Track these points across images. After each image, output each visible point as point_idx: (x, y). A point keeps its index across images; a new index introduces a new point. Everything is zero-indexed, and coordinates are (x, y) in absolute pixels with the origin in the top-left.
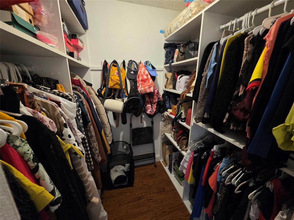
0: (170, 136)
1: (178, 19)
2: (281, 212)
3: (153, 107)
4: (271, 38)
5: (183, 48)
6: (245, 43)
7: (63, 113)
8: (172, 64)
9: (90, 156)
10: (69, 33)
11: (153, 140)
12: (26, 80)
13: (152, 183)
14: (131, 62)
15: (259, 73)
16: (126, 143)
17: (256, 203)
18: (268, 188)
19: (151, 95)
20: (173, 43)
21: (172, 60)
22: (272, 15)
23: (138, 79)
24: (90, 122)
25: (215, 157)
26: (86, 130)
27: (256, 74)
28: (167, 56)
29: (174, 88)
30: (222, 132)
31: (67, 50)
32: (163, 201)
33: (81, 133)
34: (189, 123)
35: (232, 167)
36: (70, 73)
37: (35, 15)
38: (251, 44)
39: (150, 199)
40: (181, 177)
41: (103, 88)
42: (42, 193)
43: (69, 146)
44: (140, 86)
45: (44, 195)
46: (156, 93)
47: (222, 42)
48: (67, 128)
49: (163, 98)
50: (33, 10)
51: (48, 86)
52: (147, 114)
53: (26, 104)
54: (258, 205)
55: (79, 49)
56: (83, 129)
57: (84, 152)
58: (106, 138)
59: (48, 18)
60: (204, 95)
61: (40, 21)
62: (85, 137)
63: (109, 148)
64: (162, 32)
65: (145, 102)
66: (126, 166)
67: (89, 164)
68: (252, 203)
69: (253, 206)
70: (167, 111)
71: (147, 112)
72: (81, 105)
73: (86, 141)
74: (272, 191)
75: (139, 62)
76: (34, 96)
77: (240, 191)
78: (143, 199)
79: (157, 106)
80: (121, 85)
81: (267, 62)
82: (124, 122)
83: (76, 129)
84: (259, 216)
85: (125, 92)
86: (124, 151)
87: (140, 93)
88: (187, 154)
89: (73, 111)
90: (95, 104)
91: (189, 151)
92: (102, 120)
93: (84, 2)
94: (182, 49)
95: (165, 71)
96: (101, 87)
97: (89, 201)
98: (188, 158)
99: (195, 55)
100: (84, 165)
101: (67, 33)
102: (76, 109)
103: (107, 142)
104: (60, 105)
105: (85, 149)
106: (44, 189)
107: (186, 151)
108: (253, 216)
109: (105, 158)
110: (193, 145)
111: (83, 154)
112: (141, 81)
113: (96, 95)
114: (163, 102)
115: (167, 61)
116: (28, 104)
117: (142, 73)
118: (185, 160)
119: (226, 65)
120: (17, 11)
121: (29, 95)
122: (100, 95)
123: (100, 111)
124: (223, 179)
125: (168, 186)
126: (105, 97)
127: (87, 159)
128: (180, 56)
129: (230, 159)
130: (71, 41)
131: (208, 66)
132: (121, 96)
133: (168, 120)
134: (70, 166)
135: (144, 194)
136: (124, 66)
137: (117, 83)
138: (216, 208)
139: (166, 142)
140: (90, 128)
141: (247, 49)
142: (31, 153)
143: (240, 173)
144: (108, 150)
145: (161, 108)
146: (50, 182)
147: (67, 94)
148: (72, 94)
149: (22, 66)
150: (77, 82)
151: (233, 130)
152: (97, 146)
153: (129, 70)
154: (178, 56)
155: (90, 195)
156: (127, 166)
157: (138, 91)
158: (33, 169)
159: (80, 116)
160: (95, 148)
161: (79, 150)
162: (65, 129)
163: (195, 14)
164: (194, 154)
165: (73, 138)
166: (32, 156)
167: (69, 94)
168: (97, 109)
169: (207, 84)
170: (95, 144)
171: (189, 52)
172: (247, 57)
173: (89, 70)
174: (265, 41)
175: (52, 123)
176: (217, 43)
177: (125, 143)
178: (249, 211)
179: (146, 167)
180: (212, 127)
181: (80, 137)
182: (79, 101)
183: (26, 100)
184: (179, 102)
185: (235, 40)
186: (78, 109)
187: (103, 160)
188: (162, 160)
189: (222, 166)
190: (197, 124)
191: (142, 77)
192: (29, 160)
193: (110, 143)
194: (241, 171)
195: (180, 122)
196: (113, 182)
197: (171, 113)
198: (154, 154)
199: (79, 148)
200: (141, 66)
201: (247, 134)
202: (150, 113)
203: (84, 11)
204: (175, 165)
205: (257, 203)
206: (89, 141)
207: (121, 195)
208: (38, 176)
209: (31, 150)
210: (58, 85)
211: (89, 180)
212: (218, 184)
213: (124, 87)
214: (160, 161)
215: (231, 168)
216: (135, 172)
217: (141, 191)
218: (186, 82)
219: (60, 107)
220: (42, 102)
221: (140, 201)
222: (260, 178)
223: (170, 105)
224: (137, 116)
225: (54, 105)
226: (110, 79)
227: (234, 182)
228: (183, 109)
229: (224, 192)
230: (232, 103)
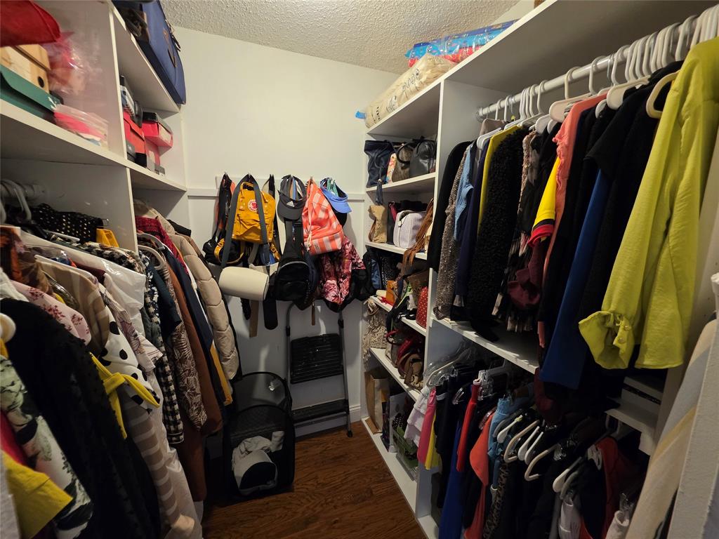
0: (383, 356)
1: (393, 92)
2: (618, 512)
3: (341, 284)
4: (565, 140)
5: (406, 152)
6: (524, 147)
7: (110, 296)
8: (384, 186)
9: (176, 407)
10: (137, 109)
11: (343, 368)
12: (17, 218)
13: (339, 478)
14: (288, 180)
15: (549, 209)
16: (275, 376)
17: (571, 500)
18: (592, 460)
19: (336, 256)
20: (385, 141)
21: (383, 177)
22: (571, 96)
23: (304, 220)
24: (180, 322)
25: (481, 398)
26: (169, 342)
27: (544, 210)
28: (371, 169)
29: (390, 240)
30: (493, 340)
31: (130, 148)
32: (368, 524)
33: (154, 349)
34: (423, 323)
35: (517, 420)
36: (134, 201)
37: (54, 70)
38: (535, 150)
39: (334, 520)
40: (410, 457)
41: (219, 241)
42: (39, 488)
43: (121, 379)
44: (310, 236)
45: (46, 494)
46: (347, 251)
47: (480, 144)
48: (119, 334)
49: (364, 263)
50: (50, 57)
51: (75, 232)
52: (327, 302)
53: (14, 273)
54: (574, 504)
55: (159, 147)
56: (160, 339)
57: (160, 395)
58: (222, 365)
59: (87, 76)
60: (452, 255)
61: (64, 82)
62: (166, 358)
63: (228, 390)
64: (360, 115)
65: (323, 275)
66: (273, 438)
67: (172, 428)
68: (562, 501)
69: (565, 507)
70: (374, 294)
71: (328, 299)
72: (159, 280)
73: (168, 368)
74: (599, 467)
75: (308, 180)
76: (37, 256)
77: (537, 475)
78: (318, 523)
79: (351, 282)
80: (262, 233)
81: (563, 187)
82: (271, 323)
83: (141, 336)
84: (580, 531)
85: (273, 249)
86: (270, 398)
87: (310, 253)
88: (421, 397)
89: (137, 293)
90: (195, 279)
91: (425, 389)
92: (213, 319)
93: (177, 43)
94: (403, 155)
95: (369, 202)
96: (214, 237)
97: (169, 527)
98: (424, 406)
99: (431, 167)
100: (158, 428)
101: (133, 110)
102: (145, 290)
103: (225, 374)
104: (104, 278)
105: (164, 388)
106: (48, 478)
107: (420, 388)
108: (566, 531)
109: (218, 415)
110: (434, 374)
111: (158, 400)
112: (313, 223)
113: (200, 256)
114: (364, 273)
115: (372, 180)
116: (20, 274)
117: (315, 206)
118: (418, 412)
119: (491, 191)
120: (9, 59)
121: (23, 251)
122: (209, 256)
123: (208, 296)
124: (500, 450)
125: (378, 482)
126: (224, 261)
127: (168, 415)
128: (400, 169)
129: (513, 399)
130: (140, 127)
131: (456, 193)
132: (263, 260)
133: (377, 315)
134: (120, 427)
135: (318, 509)
136: (272, 188)
137: (254, 229)
138: (490, 525)
139: (375, 370)
140: (180, 337)
141: (529, 159)
142: (20, 390)
143: (535, 432)
144: (226, 394)
145: (361, 287)
146: (64, 466)
147: (123, 252)
148: (137, 253)
149: (8, 184)
150: (153, 224)
151: (512, 331)
152: (198, 383)
153: (284, 198)
154: (396, 168)
155: (170, 512)
156: (276, 437)
157: (304, 248)
158: (20, 431)
159: (154, 307)
160: (192, 389)
161: (148, 390)
162: (113, 337)
163: (427, 82)
164: (437, 394)
165: (132, 358)
166: (20, 399)
167: (128, 253)
168: (201, 290)
169: (455, 231)
170: (191, 378)
171: (419, 162)
172: (529, 174)
173: (185, 196)
174: (555, 146)
175: (79, 319)
176: (471, 146)
177: (272, 377)
178: (558, 521)
179: (325, 438)
180: (473, 327)
181: (150, 358)
182: (153, 270)
183: (14, 264)
184: (402, 274)
185: (505, 140)
186: (149, 289)
187: (210, 421)
188: (366, 419)
189: (496, 419)
190: (439, 321)
191: (313, 213)
192: (12, 407)
193: (232, 375)
194: (538, 427)
195: (404, 320)
196: (239, 482)
197: (384, 300)
198: (346, 402)
199: (147, 384)
200: (312, 190)
201: (540, 340)
202: (335, 301)
203: (176, 62)
204: (396, 428)
205: (573, 500)
206: (175, 372)
207: (259, 517)
208: (34, 449)
209: (19, 383)
210: (101, 231)
211: (171, 471)
212: (490, 462)
213: (270, 239)
214: (361, 421)
215: (517, 423)
216: (296, 453)
217: (313, 501)
218: (415, 228)
219: (103, 284)
220: (55, 270)
221: (307, 530)
222: (574, 440)
223: (382, 279)
224: (302, 307)
225: (86, 278)
226: (236, 218)
227: (524, 453)
228: (410, 289)
229: (504, 481)
230: (506, 271)
